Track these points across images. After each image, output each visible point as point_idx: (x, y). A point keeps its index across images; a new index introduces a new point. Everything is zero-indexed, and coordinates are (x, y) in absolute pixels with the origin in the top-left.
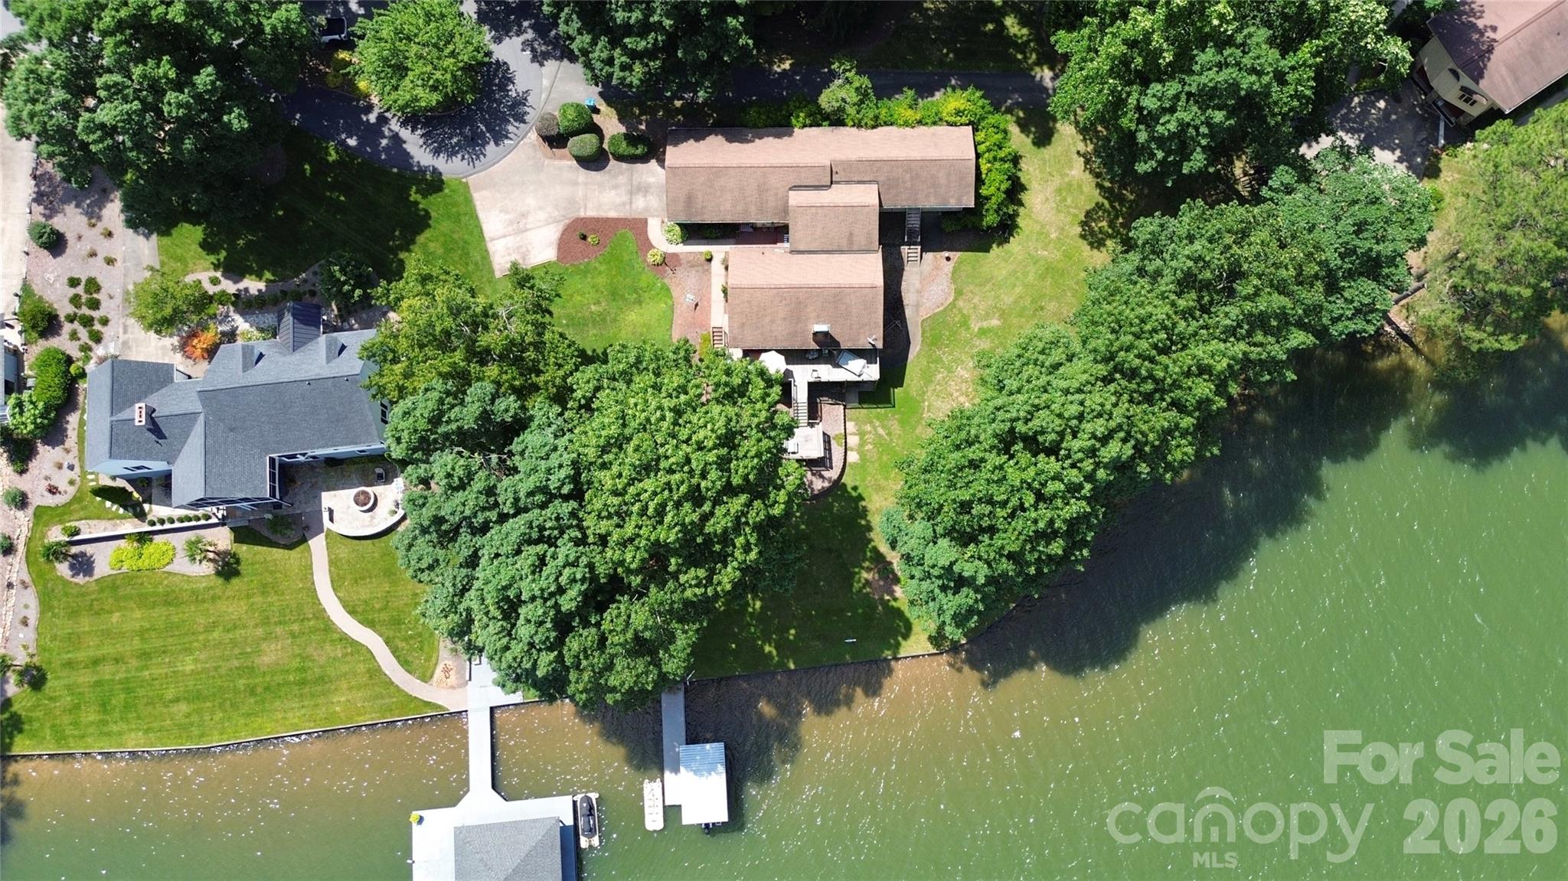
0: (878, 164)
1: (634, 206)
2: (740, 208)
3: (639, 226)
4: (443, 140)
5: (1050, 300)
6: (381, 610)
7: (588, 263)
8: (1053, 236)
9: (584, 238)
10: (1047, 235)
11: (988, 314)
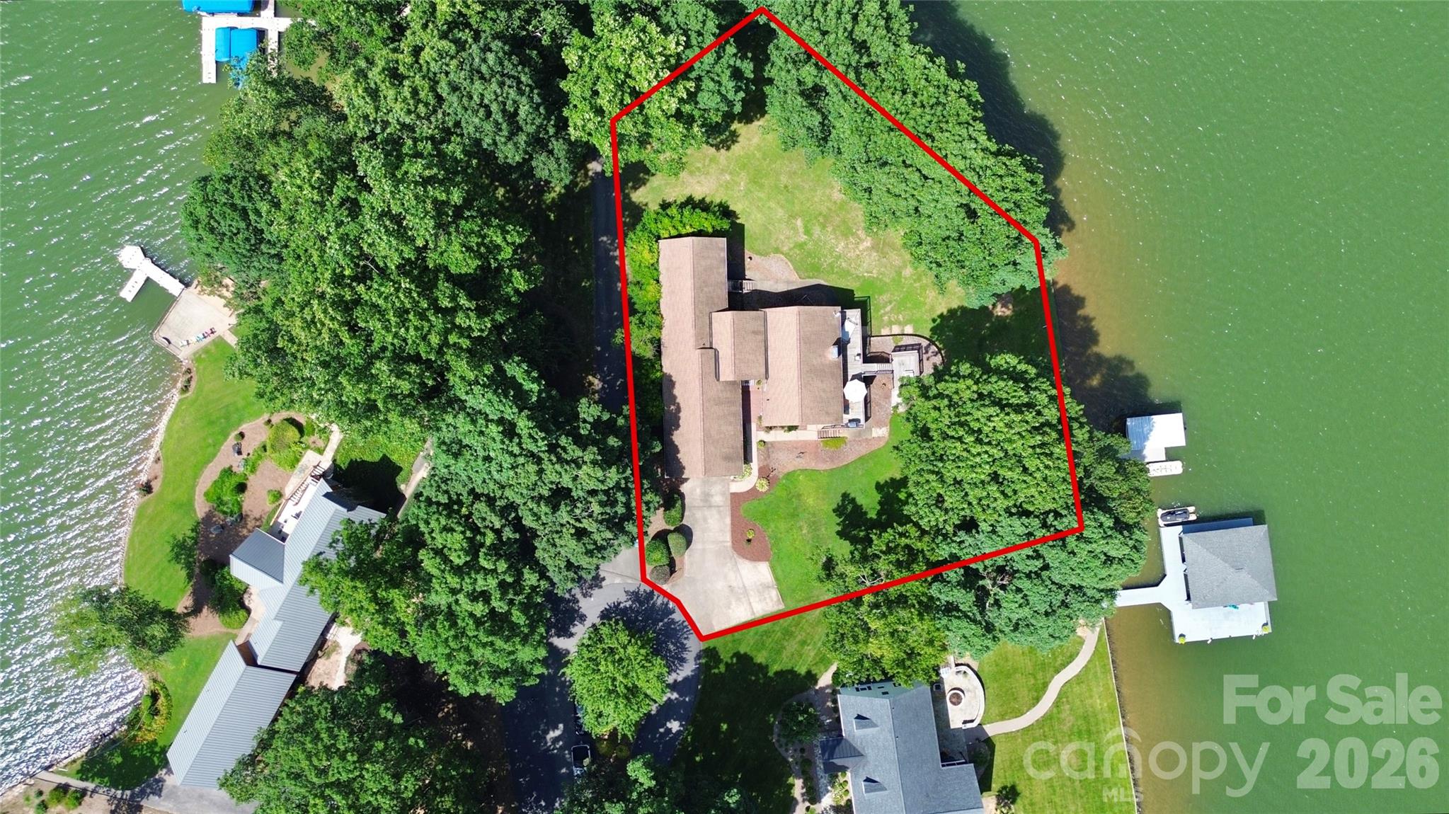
0: (697, 313)
1: (721, 504)
2: (732, 419)
3: (737, 499)
4: (672, 657)
5: (779, 180)
6: (1035, 678)
7: (770, 537)
8: (728, 177)
9: (749, 541)
10: (728, 182)
11: (793, 228)
